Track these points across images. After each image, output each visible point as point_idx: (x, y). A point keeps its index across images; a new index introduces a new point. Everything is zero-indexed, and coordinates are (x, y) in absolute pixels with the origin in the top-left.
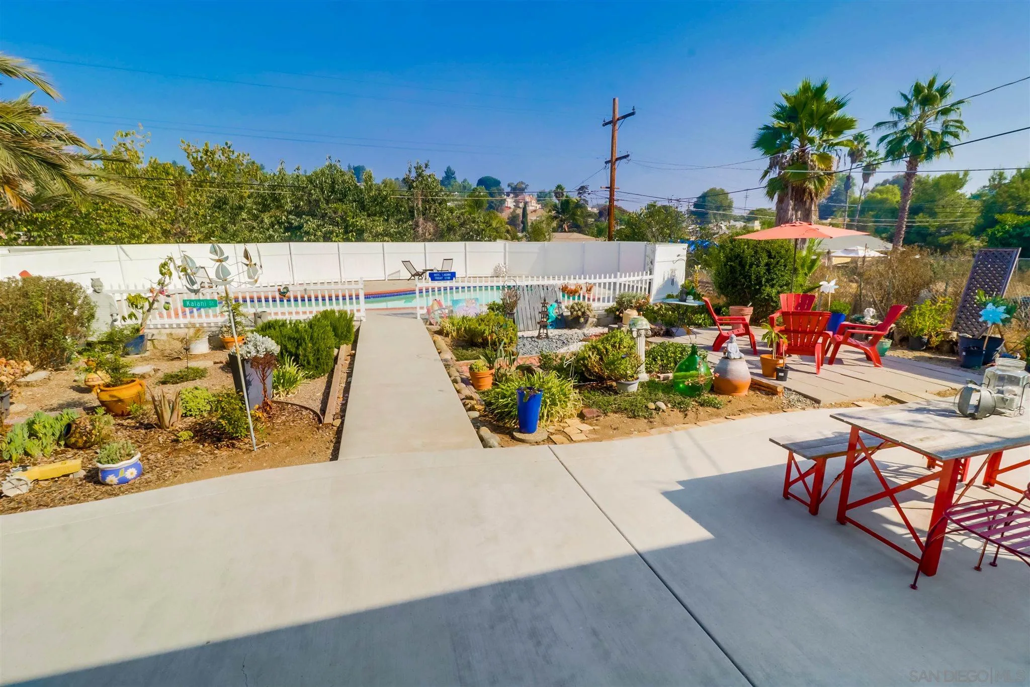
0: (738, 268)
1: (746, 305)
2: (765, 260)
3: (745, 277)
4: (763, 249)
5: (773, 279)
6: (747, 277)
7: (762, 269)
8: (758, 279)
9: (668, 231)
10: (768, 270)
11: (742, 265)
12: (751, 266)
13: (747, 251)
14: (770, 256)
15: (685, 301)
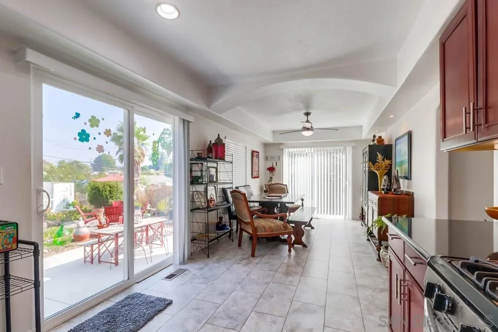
0: (97, 193)
1: (101, 207)
2: (108, 189)
3: (100, 196)
4: (107, 185)
5: (113, 197)
6: (101, 196)
7: (108, 193)
8: (106, 196)
9: (71, 176)
10: (110, 193)
11: (99, 191)
12: (102, 192)
13: (100, 186)
14: (110, 187)
15: (68, 209)
